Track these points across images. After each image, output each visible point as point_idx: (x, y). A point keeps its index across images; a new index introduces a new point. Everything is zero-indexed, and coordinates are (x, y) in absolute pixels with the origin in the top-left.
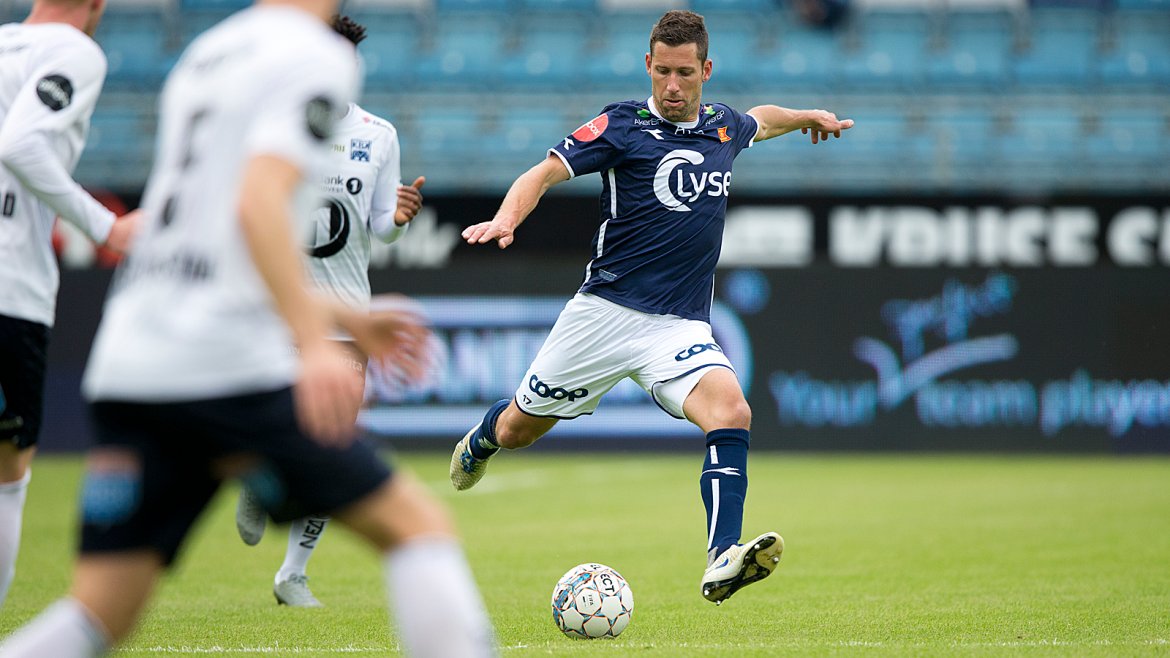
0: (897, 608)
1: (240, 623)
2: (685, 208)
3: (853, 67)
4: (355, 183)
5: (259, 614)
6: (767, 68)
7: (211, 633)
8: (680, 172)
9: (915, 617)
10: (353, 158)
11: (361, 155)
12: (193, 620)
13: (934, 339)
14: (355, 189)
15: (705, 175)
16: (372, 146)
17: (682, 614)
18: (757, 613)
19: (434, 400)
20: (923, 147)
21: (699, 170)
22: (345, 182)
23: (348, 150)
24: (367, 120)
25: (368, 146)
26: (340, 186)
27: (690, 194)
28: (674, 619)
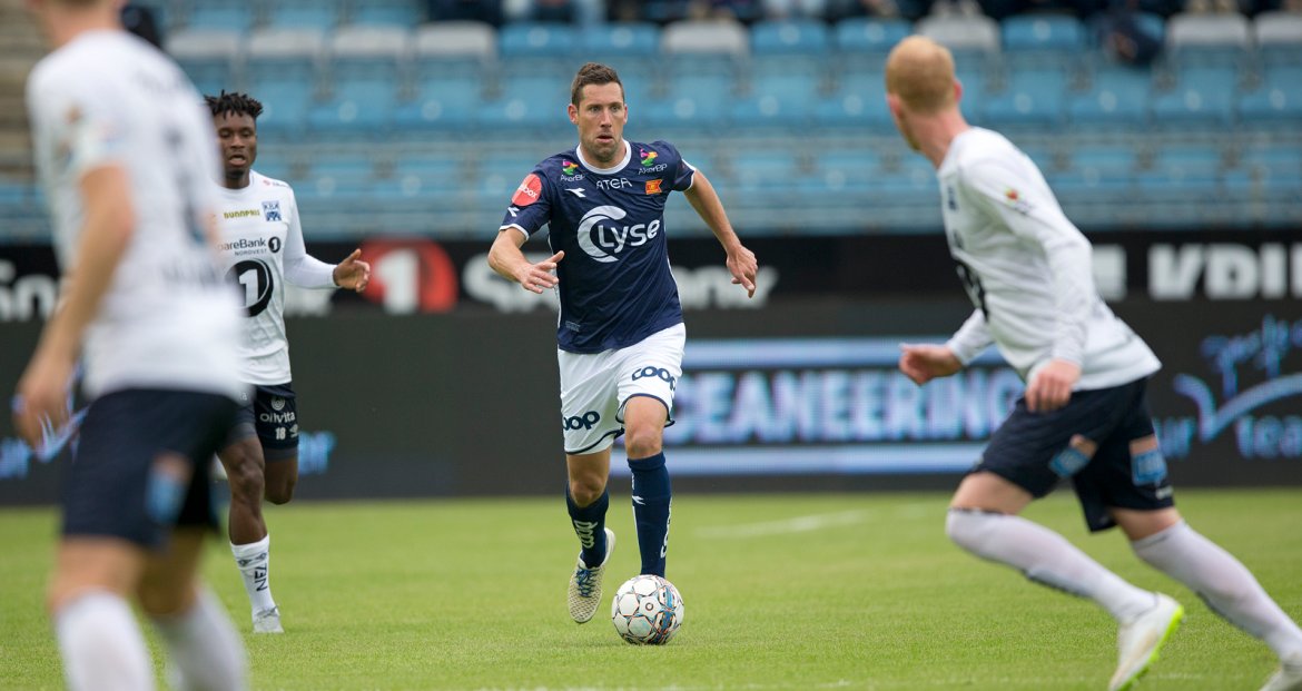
0: (1216, 640)
1: (564, 664)
2: (611, 259)
3: (1166, 104)
4: (275, 242)
5: (583, 655)
6: (1079, 105)
7: (535, 675)
8: (601, 227)
9: (1233, 649)
10: (268, 219)
11: (273, 215)
12: (518, 662)
13: (1250, 373)
14: (276, 247)
15: (626, 229)
16: (281, 206)
17: (1003, 649)
18: (1077, 647)
19: (754, 441)
20: (1236, 182)
21: (620, 224)
22: (267, 243)
23: (263, 213)
24: (268, 184)
25: (277, 206)
26: (263, 247)
27: (612, 245)
28: (995, 654)
